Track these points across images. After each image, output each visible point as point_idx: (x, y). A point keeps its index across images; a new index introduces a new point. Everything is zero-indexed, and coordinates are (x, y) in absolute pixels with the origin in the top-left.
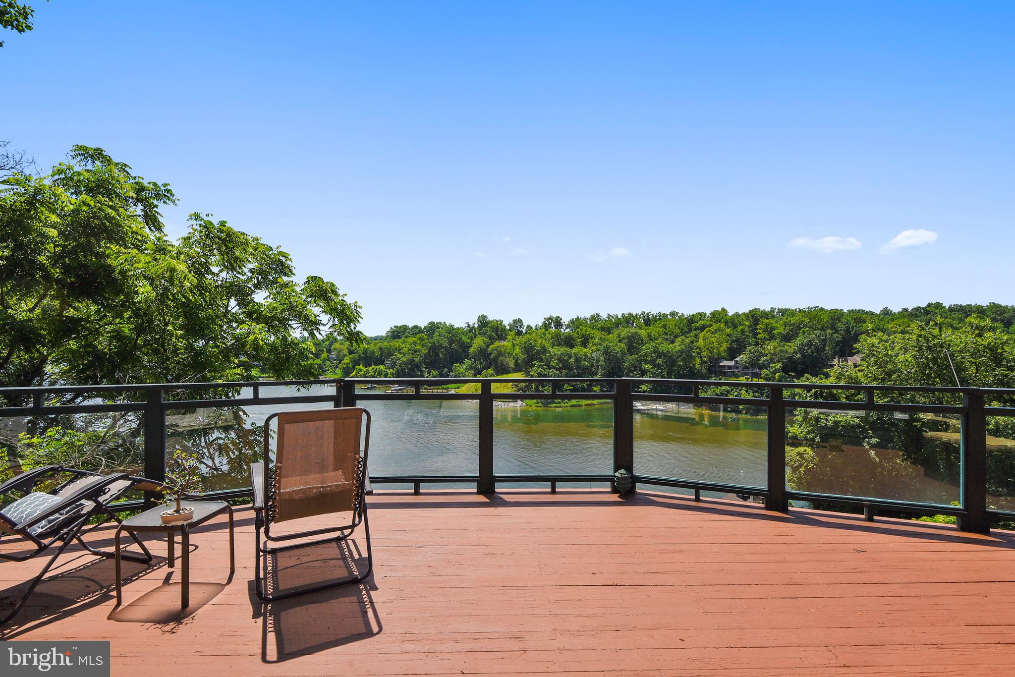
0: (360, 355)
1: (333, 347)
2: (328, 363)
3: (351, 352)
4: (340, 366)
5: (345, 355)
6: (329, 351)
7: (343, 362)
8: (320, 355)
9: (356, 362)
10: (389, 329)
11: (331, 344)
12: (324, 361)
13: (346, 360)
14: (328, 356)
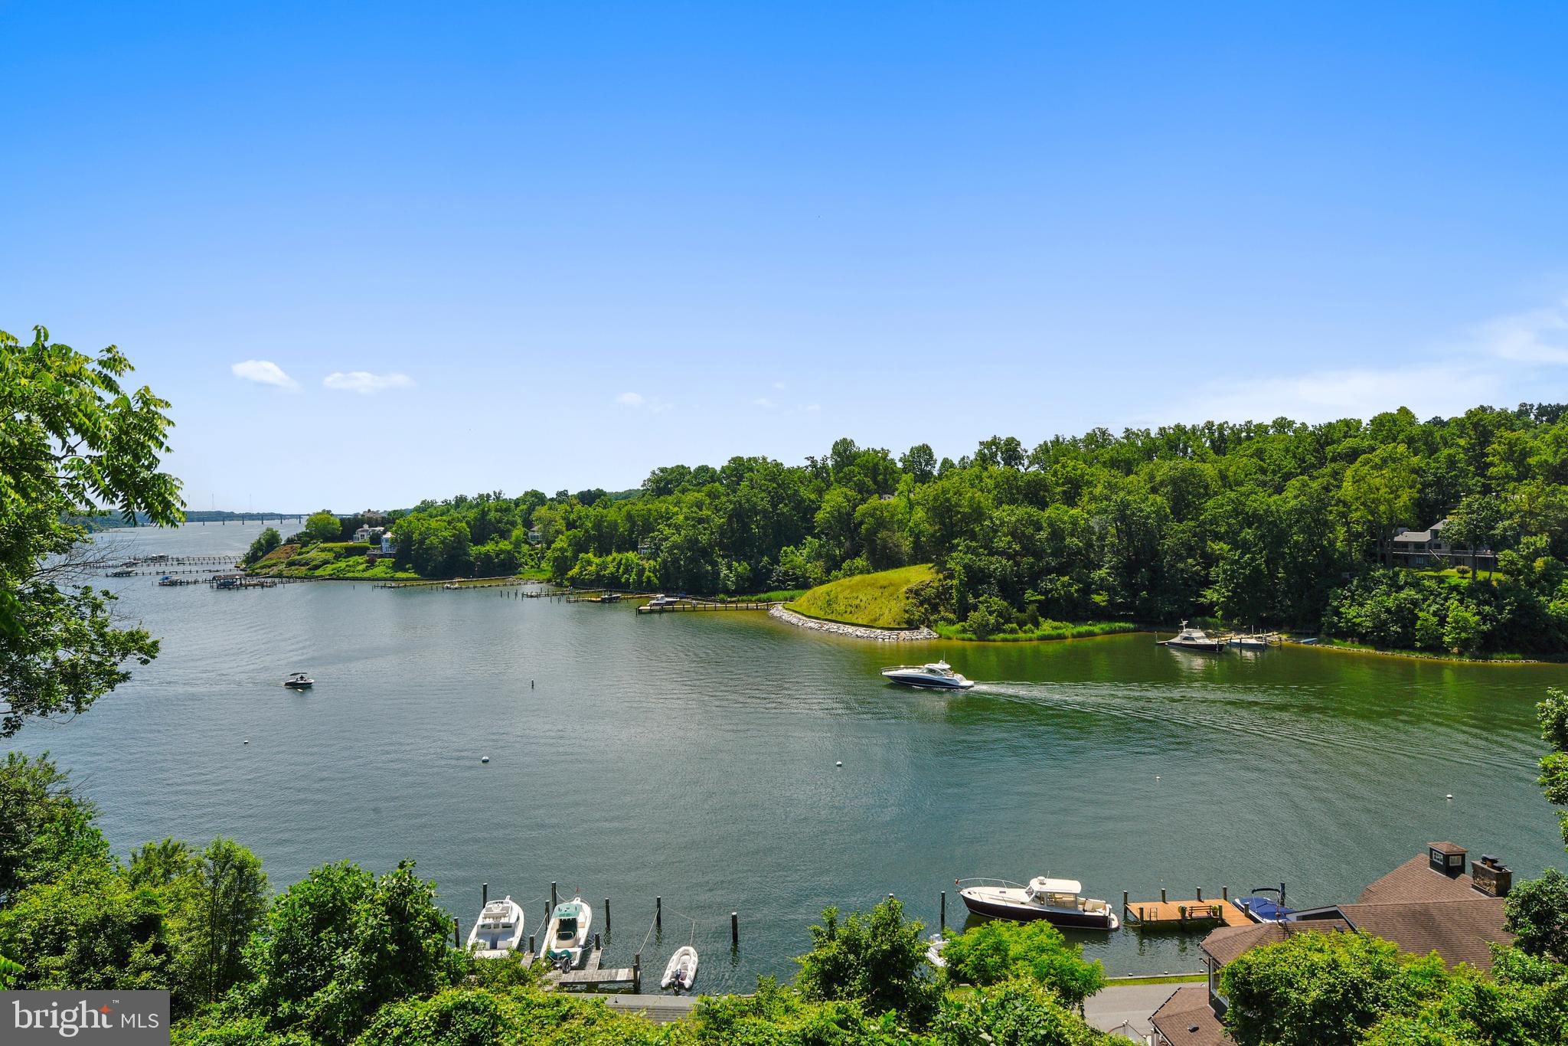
0: (587, 531)
1: (535, 515)
2: (525, 548)
3: (571, 525)
4: (549, 553)
5: (558, 532)
6: (528, 524)
7: (553, 546)
8: (509, 531)
9: (580, 547)
10: (648, 476)
11: (531, 509)
12: (517, 544)
13: (561, 542)
14: (526, 534)
